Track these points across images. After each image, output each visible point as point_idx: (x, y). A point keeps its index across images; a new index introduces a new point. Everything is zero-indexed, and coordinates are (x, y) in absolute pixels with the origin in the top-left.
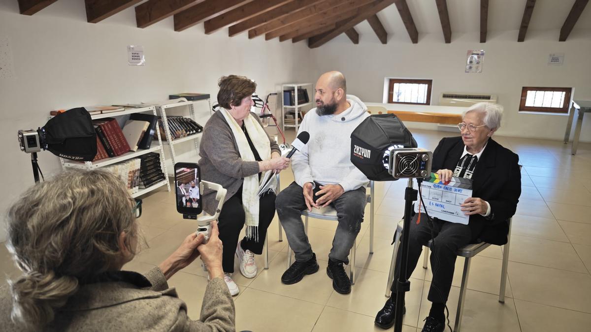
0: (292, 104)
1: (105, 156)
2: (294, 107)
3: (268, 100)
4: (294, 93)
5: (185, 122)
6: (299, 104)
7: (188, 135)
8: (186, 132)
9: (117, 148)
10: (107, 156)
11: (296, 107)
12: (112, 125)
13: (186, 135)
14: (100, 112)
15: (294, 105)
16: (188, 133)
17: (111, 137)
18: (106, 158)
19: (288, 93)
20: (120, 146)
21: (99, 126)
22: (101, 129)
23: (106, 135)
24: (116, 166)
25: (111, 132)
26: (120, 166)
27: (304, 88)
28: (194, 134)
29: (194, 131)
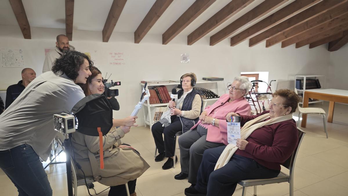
0: (301, 88)
1: (158, 102)
2: (302, 90)
3: (271, 84)
4: (303, 81)
5: (206, 91)
6: (306, 89)
7: (207, 99)
8: (206, 97)
9: (164, 99)
10: (159, 102)
11: (304, 90)
12: (163, 89)
13: (206, 98)
14: (157, 83)
15: (302, 89)
16: (207, 97)
17: (162, 94)
18: (159, 103)
19: (299, 81)
20: (166, 99)
21: (157, 89)
22: (158, 90)
23: (159, 93)
24: (161, 107)
25: (162, 92)
26: (163, 107)
27: (316, 79)
28: (212, 98)
29: (212, 97)
